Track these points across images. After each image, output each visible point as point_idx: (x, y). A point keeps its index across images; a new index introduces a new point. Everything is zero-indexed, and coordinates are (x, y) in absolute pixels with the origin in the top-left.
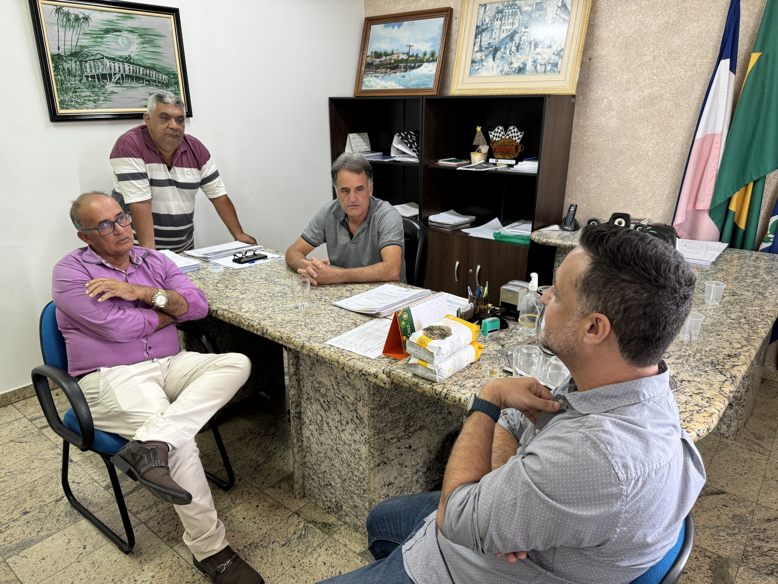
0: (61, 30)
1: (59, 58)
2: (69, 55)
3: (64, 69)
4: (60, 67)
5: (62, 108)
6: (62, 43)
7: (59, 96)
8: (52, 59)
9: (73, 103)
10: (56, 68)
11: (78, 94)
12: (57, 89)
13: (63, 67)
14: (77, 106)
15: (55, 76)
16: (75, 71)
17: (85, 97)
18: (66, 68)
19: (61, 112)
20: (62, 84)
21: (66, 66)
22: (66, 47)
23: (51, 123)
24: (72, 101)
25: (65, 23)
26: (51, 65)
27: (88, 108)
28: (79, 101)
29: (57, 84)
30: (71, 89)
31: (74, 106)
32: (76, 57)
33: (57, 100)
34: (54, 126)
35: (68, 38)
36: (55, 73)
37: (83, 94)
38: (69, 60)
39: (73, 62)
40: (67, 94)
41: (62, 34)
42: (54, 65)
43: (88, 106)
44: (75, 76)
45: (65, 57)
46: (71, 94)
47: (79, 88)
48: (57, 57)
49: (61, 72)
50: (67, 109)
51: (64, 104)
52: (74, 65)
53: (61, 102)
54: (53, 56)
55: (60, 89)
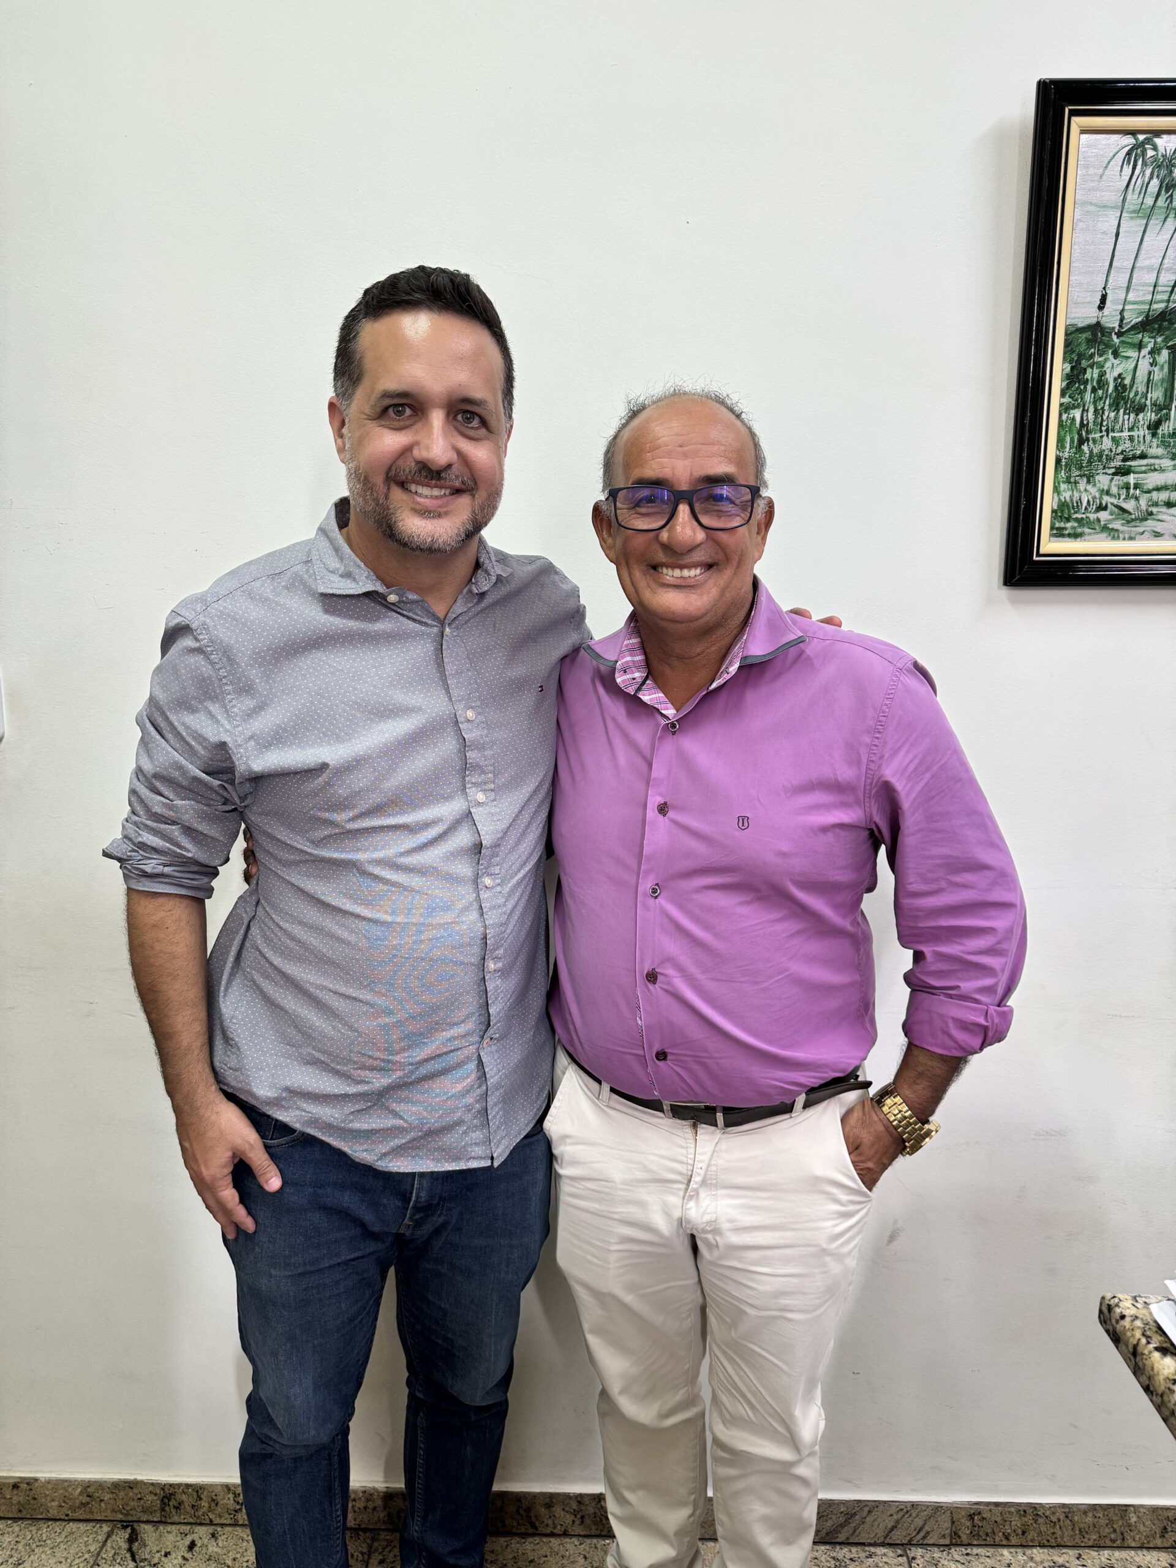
0: (1132, 227)
1: (1091, 342)
2: (1134, 328)
3: (1101, 383)
4: (1092, 374)
5: (1058, 533)
6: (1119, 279)
7: (1056, 489)
8: (1067, 344)
9: (1104, 516)
10: (1075, 378)
11: (1131, 479)
12: (1058, 460)
13: (1102, 374)
14: (1117, 525)
15: (1065, 408)
16: (1141, 388)
17: (1158, 489)
18: (1110, 377)
19: (1050, 546)
20: (1081, 442)
21: (1114, 368)
22: (1131, 297)
23: (1005, 593)
24: (1102, 508)
25: (1149, 201)
26: (1058, 368)
27: (1157, 535)
28: (1129, 506)
29: (1060, 442)
30: (1109, 459)
31: (1105, 528)
32: (1160, 331)
33: (1048, 502)
34: (1013, 602)
35: (1150, 258)
36: (1066, 400)
37: (1153, 480)
38: (1132, 345)
39: (1145, 352)
40: (1090, 479)
41: (1128, 243)
42: (1068, 368)
43: (1159, 527)
44: (1140, 409)
45: (1120, 334)
46: (1103, 480)
47: (1143, 456)
48: (1088, 335)
49: (1088, 396)
50: (1076, 536)
51: (1068, 520)
52: (1144, 366)
53: (1062, 512)
54: (1072, 333)
55: (1070, 459)
